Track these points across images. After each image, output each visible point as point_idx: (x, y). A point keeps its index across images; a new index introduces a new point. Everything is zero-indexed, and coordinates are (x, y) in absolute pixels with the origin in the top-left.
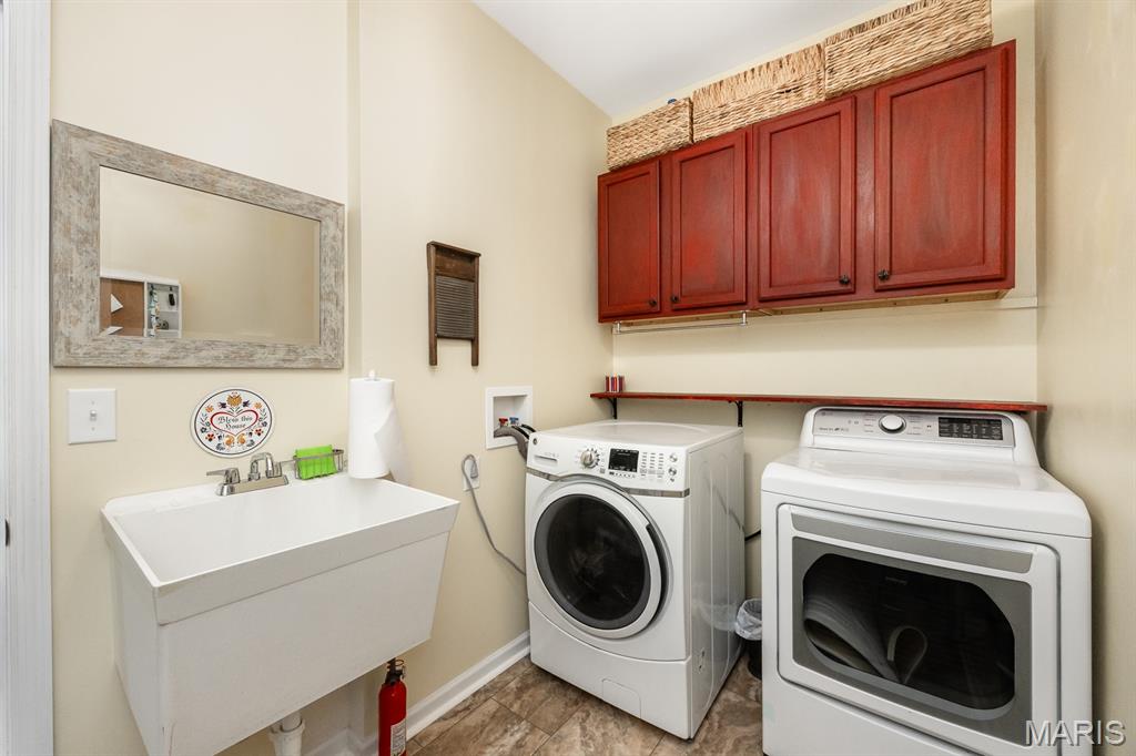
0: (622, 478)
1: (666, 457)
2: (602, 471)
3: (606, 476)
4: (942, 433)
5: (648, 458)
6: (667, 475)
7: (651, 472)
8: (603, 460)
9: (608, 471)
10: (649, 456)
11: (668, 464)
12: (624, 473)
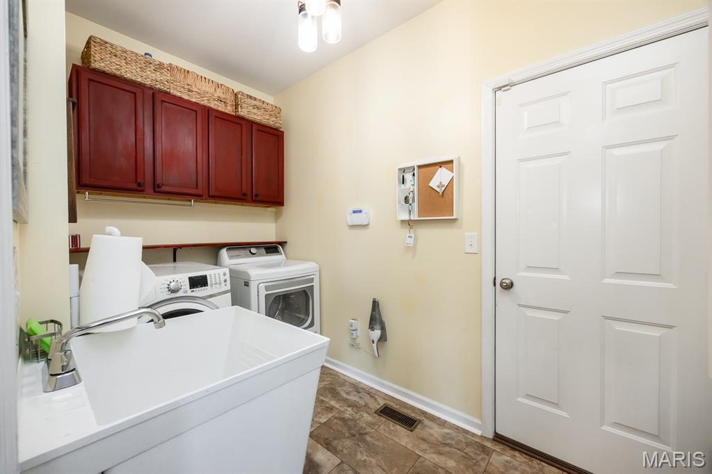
0: (200, 292)
1: (222, 275)
2: (185, 292)
3: (190, 293)
4: (267, 253)
5: (213, 277)
6: (223, 284)
7: (216, 284)
8: (185, 285)
9: (189, 291)
10: (213, 275)
11: (222, 278)
12: (200, 289)
